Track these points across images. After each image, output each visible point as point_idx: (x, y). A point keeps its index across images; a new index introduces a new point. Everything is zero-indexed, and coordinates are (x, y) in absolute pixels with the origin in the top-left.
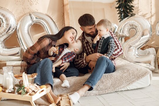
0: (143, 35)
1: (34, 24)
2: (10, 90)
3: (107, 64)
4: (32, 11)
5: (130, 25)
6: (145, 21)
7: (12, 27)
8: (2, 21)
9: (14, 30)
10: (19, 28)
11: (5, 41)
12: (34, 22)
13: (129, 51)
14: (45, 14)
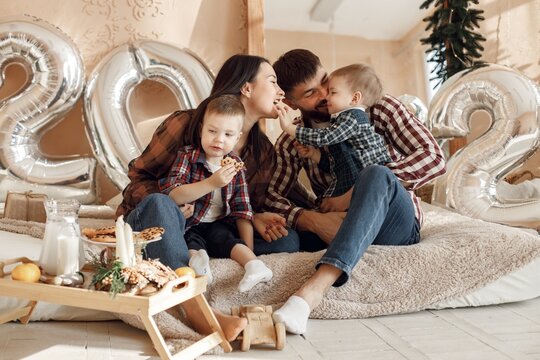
0: (516, 133)
1: (145, 82)
2: (69, 277)
3: (389, 189)
4: (137, 37)
5: (473, 98)
6: (523, 83)
7: (70, 89)
8: (37, 64)
9: (74, 100)
10: (92, 94)
11: (44, 133)
12: (143, 74)
13: (466, 183)
14: (181, 48)
